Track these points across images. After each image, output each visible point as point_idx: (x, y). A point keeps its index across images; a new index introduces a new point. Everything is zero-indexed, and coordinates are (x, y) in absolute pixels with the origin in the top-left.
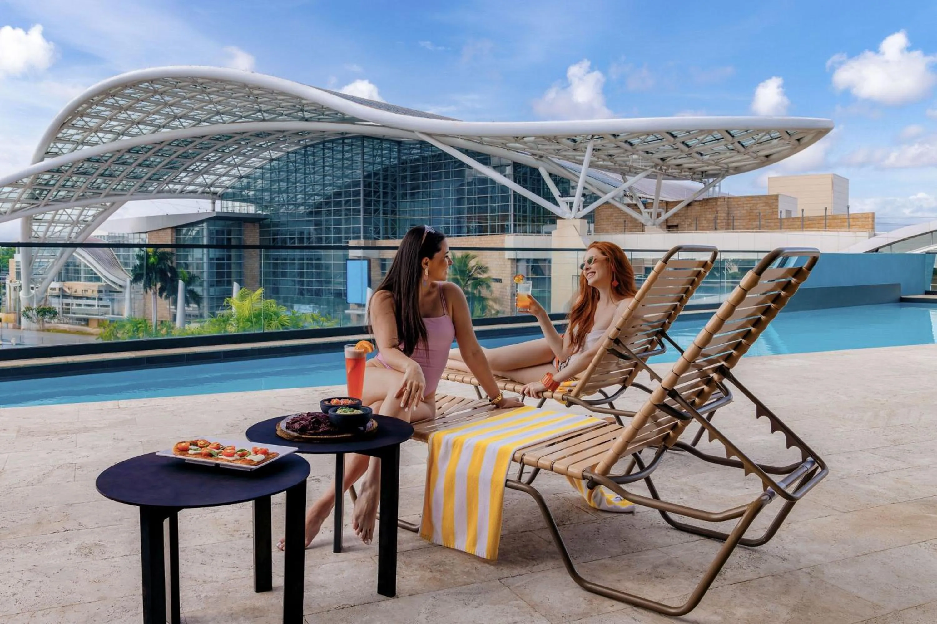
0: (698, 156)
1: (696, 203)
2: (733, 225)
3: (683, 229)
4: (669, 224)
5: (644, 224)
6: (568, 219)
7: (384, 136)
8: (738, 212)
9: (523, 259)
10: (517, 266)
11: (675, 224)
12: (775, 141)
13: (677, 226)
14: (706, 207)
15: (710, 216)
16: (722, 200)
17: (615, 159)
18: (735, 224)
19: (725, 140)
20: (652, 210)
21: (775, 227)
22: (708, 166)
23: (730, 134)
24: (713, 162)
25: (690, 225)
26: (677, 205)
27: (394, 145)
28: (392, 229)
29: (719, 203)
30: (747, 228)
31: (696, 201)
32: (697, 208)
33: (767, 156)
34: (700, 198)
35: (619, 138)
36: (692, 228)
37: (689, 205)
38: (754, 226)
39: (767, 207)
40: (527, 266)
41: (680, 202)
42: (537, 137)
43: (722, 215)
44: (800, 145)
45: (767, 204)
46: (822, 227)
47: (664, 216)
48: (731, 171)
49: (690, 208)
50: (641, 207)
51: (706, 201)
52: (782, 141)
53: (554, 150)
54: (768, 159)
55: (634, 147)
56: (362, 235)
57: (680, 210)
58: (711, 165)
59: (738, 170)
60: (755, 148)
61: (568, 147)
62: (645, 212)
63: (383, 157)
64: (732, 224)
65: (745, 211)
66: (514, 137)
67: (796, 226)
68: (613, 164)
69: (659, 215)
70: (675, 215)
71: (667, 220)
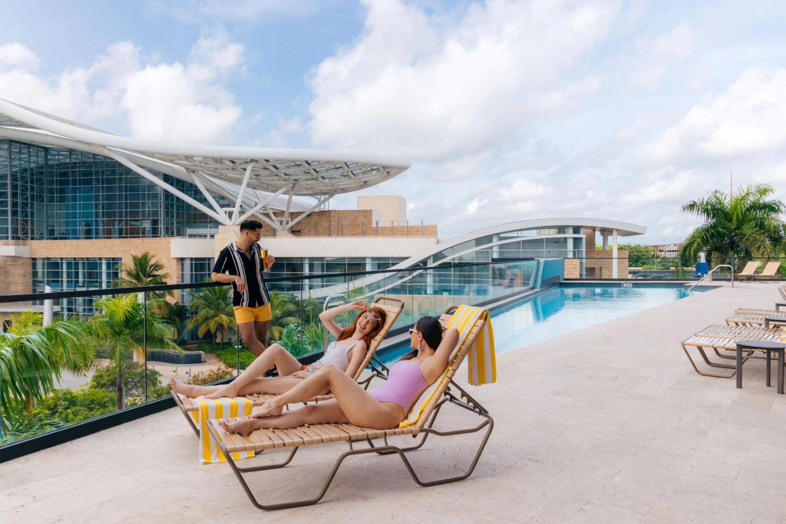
0: (321, 179)
1: (315, 214)
2: (342, 232)
3: (305, 235)
4: (293, 230)
5: (276, 229)
6: (228, 226)
7: (33, 142)
8: (345, 222)
9: (188, 258)
10: (183, 264)
11: (298, 230)
12: (374, 172)
13: (299, 231)
14: (322, 217)
15: (325, 224)
16: (334, 212)
17: (260, 178)
18: (344, 230)
19: (343, 169)
20: (282, 219)
21: (373, 234)
22: (325, 187)
23: (347, 165)
24: (330, 185)
25: (310, 231)
26: (300, 215)
27: (41, 151)
28: (23, 229)
29: (332, 215)
30: (353, 234)
31: (314, 212)
32: (315, 218)
33: (365, 182)
34: (317, 210)
35: (269, 163)
36: (311, 233)
37: (309, 215)
38: (356, 233)
39: (365, 219)
40: (191, 264)
41: (303, 213)
42: (205, 158)
43: (334, 224)
44: (388, 176)
45: (365, 217)
46: (404, 234)
47: (291, 224)
48: (338, 191)
49: (309, 218)
50: (273, 216)
51: (322, 213)
52: (379, 173)
53: (213, 168)
54: (366, 184)
55: (278, 170)
56: (10, 235)
57: (303, 219)
58: (329, 186)
59: (343, 191)
60: (361, 176)
61: (228, 166)
62: (276, 220)
63: (21, 161)
64: (341, 230)
65: (349, 221)
66: (184, 156)
67: (387, 233)
68: (257, 181)
69: (288, 223)
70: (299, 223)
71: (292, 227)
